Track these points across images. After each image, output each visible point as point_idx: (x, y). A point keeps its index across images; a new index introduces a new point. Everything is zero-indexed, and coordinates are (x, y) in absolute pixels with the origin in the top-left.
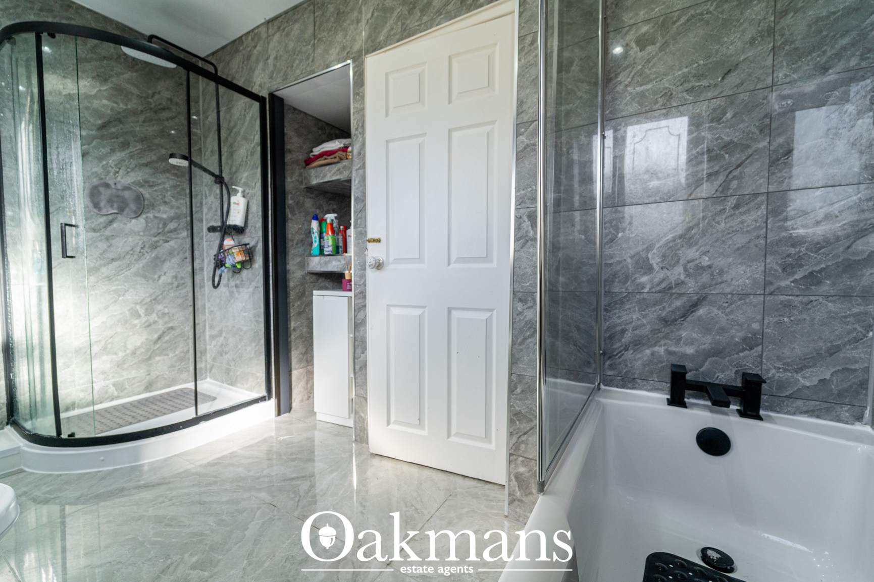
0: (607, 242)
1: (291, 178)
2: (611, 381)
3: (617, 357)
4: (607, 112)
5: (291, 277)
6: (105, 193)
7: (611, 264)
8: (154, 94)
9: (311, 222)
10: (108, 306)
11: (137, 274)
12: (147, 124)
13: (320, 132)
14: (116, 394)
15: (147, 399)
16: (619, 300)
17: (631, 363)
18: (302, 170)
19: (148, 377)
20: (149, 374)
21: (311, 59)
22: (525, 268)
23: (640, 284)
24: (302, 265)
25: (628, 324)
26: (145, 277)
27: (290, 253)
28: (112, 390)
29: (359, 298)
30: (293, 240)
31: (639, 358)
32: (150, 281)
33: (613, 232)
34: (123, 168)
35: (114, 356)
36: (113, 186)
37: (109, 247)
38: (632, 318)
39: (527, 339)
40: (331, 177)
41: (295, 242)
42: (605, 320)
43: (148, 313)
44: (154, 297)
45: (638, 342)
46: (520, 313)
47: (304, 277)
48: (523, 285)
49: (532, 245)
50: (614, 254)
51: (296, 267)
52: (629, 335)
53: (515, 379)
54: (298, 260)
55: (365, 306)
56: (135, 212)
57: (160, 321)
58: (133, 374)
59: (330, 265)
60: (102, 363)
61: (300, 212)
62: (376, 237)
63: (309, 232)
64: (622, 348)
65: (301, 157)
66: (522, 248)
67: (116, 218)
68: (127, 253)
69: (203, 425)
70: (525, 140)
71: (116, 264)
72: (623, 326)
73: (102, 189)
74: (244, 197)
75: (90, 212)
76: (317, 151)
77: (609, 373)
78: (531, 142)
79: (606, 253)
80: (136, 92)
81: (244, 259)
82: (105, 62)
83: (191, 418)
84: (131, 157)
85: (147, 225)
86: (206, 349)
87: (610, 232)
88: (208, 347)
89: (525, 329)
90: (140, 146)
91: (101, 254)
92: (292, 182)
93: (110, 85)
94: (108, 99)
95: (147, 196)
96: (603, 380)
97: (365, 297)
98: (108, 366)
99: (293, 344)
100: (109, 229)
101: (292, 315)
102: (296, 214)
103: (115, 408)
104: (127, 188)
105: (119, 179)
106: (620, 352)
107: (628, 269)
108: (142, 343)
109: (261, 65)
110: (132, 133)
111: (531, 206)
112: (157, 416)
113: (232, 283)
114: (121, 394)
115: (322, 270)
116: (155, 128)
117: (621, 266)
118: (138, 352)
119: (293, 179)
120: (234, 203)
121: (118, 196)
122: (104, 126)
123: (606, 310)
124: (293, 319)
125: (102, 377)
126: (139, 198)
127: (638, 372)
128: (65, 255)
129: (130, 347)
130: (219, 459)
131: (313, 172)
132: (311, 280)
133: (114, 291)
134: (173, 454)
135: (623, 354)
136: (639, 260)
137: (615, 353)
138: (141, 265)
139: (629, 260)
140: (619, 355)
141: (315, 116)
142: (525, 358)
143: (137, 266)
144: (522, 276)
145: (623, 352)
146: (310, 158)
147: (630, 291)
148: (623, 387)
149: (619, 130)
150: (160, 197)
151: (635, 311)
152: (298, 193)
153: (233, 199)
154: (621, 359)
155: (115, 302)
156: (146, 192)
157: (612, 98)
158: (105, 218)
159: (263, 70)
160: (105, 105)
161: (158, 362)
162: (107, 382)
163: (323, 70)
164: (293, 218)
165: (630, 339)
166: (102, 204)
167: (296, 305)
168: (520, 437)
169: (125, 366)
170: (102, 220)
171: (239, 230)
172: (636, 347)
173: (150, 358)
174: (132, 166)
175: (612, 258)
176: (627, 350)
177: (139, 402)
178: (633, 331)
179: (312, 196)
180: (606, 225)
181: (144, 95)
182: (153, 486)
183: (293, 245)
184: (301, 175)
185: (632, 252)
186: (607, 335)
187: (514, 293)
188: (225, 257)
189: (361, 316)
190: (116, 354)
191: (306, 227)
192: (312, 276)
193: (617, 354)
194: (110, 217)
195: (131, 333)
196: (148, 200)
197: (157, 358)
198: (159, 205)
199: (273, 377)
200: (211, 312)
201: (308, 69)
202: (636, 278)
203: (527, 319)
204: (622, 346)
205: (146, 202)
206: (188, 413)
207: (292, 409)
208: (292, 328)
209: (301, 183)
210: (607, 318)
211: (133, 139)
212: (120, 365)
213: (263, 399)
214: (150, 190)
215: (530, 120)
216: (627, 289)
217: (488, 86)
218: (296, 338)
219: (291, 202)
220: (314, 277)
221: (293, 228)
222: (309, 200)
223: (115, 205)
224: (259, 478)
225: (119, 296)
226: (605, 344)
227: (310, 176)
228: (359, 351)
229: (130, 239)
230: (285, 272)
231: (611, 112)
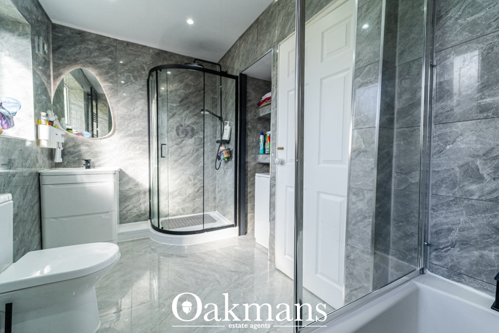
0: (435, 153)
1: (250, 114)
2: (437, 269)
3: (443, 251)
4: (437, 45)
5: (248, 165)
6: (181, 129)
7: (439, 172)
8: (199, 83)
9: (260, 136)
10: (180, 176)
11: (191, 162)
12: (196, 97)
13: (266, 87)
14: (182, 213)
15: (192, 217)
16: (446, 202)
17: (457, 259)
18: (256, 109)
19: (193, 207)
20: (194, 206)
21: (256, 52)
22: (358, 171)
23: (468, 191)
24: (255, 159)
25: (455, 224)
26: (194, 164)
27: (248, 153)
28: (181, 211)
29: (273, 180)
30: (250, 146)
31: (466, 257)
32: (196, 165)
33: (442, 145)
34: (187, 118)
35: (182, 197)
36: (184, 125)
37: (182, 151)
38: (459, 220)
39: (358, 222)
40: (268, 112)
41: (251, 147)
42: (432, 217)
43: (194, 180)
44: (196, 172)
45: (465, 243)
46: (354, 203)
47: (255, 165)
48: (357, 183)
49: (363, 155)
50: (442, 163)
51: (251, 160)
52: (456, 234)
53: (349, 249)
54: (253, 156)
55: (275, 185)
56: (191, 136)
57: (199, 183)
58: (188, 205)
59: (267, 159)
60: (178, 199)
61: (254, 131)
62: (281, 146)
63: (259, 142)
64: (449, 244)
65: (256, 103)
66: (356, 157)
67: (184, 139)
68: (188, 153)
69: (206, 233)
70: (361, 80)
71: (184, 158)
72: (450, 226)
73: (180, 127)
74: (230, 126)
75: (176, 137)
76: (264, 98)
77: (435, 262)
78: (365, 81)
79: (434, 162)
80: (193, 84)
81: (227, 156)
82: (183, 74)
83: (201, 229)
84: (190, 112)
85: (195, 141)
86: (216, 197)
87: (439, 145)
88: (217, 196)
89: (358, 215)
90: (193, 107)
91: (179, 154)
92: (251, 116)
93: (184, 83)
94: (183, 89)
95: (195, 128)
96: (430, 267)
97: (275, 180)
98: (180, 200)
99: (249, 200)
100: (182, 143)
101: (248, 185)
102: (252, 133)
103: (181, 219)
104: (188, 126)
105: (186, 122)
106: (446, 247)
107: (456, 177)
108: (192, 192)
109: (237, 60)
110: (191, 102)
111: (364, 127)
112: (192, 225)
113: (225, 167)
114: (184, 213)
115: (263, 162)
116: (199, 98)
117: (449, 173)
118: (190, 196)
119: (251, 115)
120: (226, 129)
121: (185, 130)
122: (181, 101)
123: (433, 209)
124: (249, 187)
125: (178, 205)
126: (193, 130)
127: (464, 268)
128: (162, 157)
129: (188, 193)
130: (208, 251)
131: (261, 109)
132: (260, 167)
133: (183, 169)
134: (193, 244)
135: (449, 250)
136: (468, 170)
137: (441, 247)
138: (192, 158)
139: (457, 169)
140: (446, 249)
141: (263, 79)
142: (357, 236)
143: (191, 159)
144: (356, 177)
145: (449, 248)
146: (261, 102)
147: (458, 196)
148: (449, 277)
149: (449, 58)
150: (200, 128)
151: (462, 214)
152: (254, 122)
153: (225, 127)
154: (447, 253)
155: (183, 174)
156: (195, 127)
157: (442, 33)
158: (181, 139)
159: (238, 63)
160: (181, 92)
161: (197, 201)
162: (179, 207)
163: (260, 56)
164: (251, 135)
165: (456, 238)
166: (180, 133)
167: (251, 180)
168: (352, 290)
169: (186, 201)
170: (180, 140)
171: (228, 142)
172: (464, 246)
173: (194, 199)
174: (190, 116)
175: (440, 166)
176: (454, 247)
177: (190, 217)
178: (460, 231)
179: (261, 122)
180: (434, 139)
181: (196, 85)
182: (182, 257)
183: (250, 149)
184: (255, 112)
185: (461, 163)
186: (434, 230)
187: (349, 188)
188: (221, 155)
189: (273, 190)
190: (183, 196)
191: (257, 139)
192: (260, 164)
193: (443, 248)
194: (182, 139)
195: (188, 188)
196: (196, 130)
197: (197, 199)
198: (200, 132)
199: (238, 216)
200: (218, 180)
201: (255, 58)
202: (464, 186)
203: (359, 208)
204: (448, 242)
205: (195, 131)
206: (200, 227)
207: (247, 234)
208: (248, 192)
209: (255, 116)
210: (434, 216)
211: (191, 104)
212: (184, 200)
213: (232, 226)
214: (197, 126)
215: (364, 65)
216: (454, 194)
217: (346, 45)
218: (251, 197)
219: (250, 126)
220: (261, 165)
221: (250, 140)
222: (259, 124)
223: (184, 134)
224: (219, 266)
225: (184, 171)
226: (432, 237)
227: (259, 112)
228: (272, 209)
229: (189, 147)
230: (245, 163)
231: (441, 45)
